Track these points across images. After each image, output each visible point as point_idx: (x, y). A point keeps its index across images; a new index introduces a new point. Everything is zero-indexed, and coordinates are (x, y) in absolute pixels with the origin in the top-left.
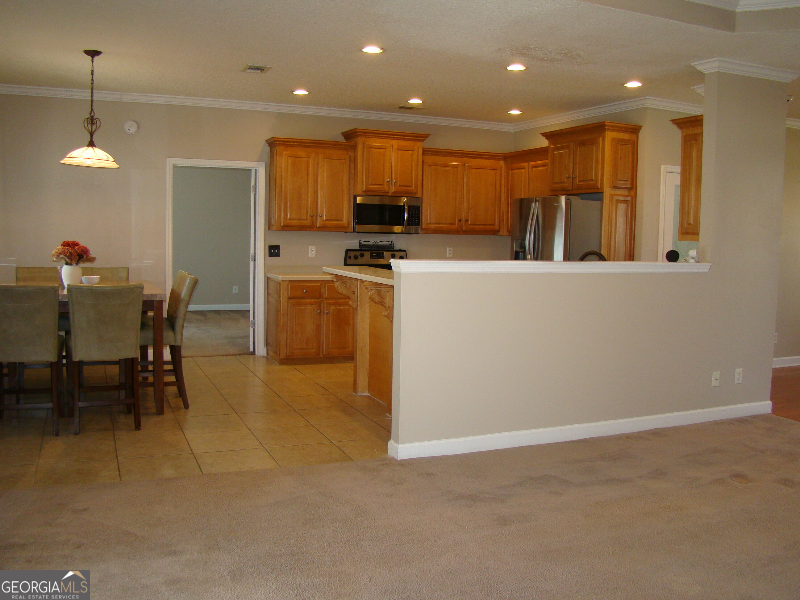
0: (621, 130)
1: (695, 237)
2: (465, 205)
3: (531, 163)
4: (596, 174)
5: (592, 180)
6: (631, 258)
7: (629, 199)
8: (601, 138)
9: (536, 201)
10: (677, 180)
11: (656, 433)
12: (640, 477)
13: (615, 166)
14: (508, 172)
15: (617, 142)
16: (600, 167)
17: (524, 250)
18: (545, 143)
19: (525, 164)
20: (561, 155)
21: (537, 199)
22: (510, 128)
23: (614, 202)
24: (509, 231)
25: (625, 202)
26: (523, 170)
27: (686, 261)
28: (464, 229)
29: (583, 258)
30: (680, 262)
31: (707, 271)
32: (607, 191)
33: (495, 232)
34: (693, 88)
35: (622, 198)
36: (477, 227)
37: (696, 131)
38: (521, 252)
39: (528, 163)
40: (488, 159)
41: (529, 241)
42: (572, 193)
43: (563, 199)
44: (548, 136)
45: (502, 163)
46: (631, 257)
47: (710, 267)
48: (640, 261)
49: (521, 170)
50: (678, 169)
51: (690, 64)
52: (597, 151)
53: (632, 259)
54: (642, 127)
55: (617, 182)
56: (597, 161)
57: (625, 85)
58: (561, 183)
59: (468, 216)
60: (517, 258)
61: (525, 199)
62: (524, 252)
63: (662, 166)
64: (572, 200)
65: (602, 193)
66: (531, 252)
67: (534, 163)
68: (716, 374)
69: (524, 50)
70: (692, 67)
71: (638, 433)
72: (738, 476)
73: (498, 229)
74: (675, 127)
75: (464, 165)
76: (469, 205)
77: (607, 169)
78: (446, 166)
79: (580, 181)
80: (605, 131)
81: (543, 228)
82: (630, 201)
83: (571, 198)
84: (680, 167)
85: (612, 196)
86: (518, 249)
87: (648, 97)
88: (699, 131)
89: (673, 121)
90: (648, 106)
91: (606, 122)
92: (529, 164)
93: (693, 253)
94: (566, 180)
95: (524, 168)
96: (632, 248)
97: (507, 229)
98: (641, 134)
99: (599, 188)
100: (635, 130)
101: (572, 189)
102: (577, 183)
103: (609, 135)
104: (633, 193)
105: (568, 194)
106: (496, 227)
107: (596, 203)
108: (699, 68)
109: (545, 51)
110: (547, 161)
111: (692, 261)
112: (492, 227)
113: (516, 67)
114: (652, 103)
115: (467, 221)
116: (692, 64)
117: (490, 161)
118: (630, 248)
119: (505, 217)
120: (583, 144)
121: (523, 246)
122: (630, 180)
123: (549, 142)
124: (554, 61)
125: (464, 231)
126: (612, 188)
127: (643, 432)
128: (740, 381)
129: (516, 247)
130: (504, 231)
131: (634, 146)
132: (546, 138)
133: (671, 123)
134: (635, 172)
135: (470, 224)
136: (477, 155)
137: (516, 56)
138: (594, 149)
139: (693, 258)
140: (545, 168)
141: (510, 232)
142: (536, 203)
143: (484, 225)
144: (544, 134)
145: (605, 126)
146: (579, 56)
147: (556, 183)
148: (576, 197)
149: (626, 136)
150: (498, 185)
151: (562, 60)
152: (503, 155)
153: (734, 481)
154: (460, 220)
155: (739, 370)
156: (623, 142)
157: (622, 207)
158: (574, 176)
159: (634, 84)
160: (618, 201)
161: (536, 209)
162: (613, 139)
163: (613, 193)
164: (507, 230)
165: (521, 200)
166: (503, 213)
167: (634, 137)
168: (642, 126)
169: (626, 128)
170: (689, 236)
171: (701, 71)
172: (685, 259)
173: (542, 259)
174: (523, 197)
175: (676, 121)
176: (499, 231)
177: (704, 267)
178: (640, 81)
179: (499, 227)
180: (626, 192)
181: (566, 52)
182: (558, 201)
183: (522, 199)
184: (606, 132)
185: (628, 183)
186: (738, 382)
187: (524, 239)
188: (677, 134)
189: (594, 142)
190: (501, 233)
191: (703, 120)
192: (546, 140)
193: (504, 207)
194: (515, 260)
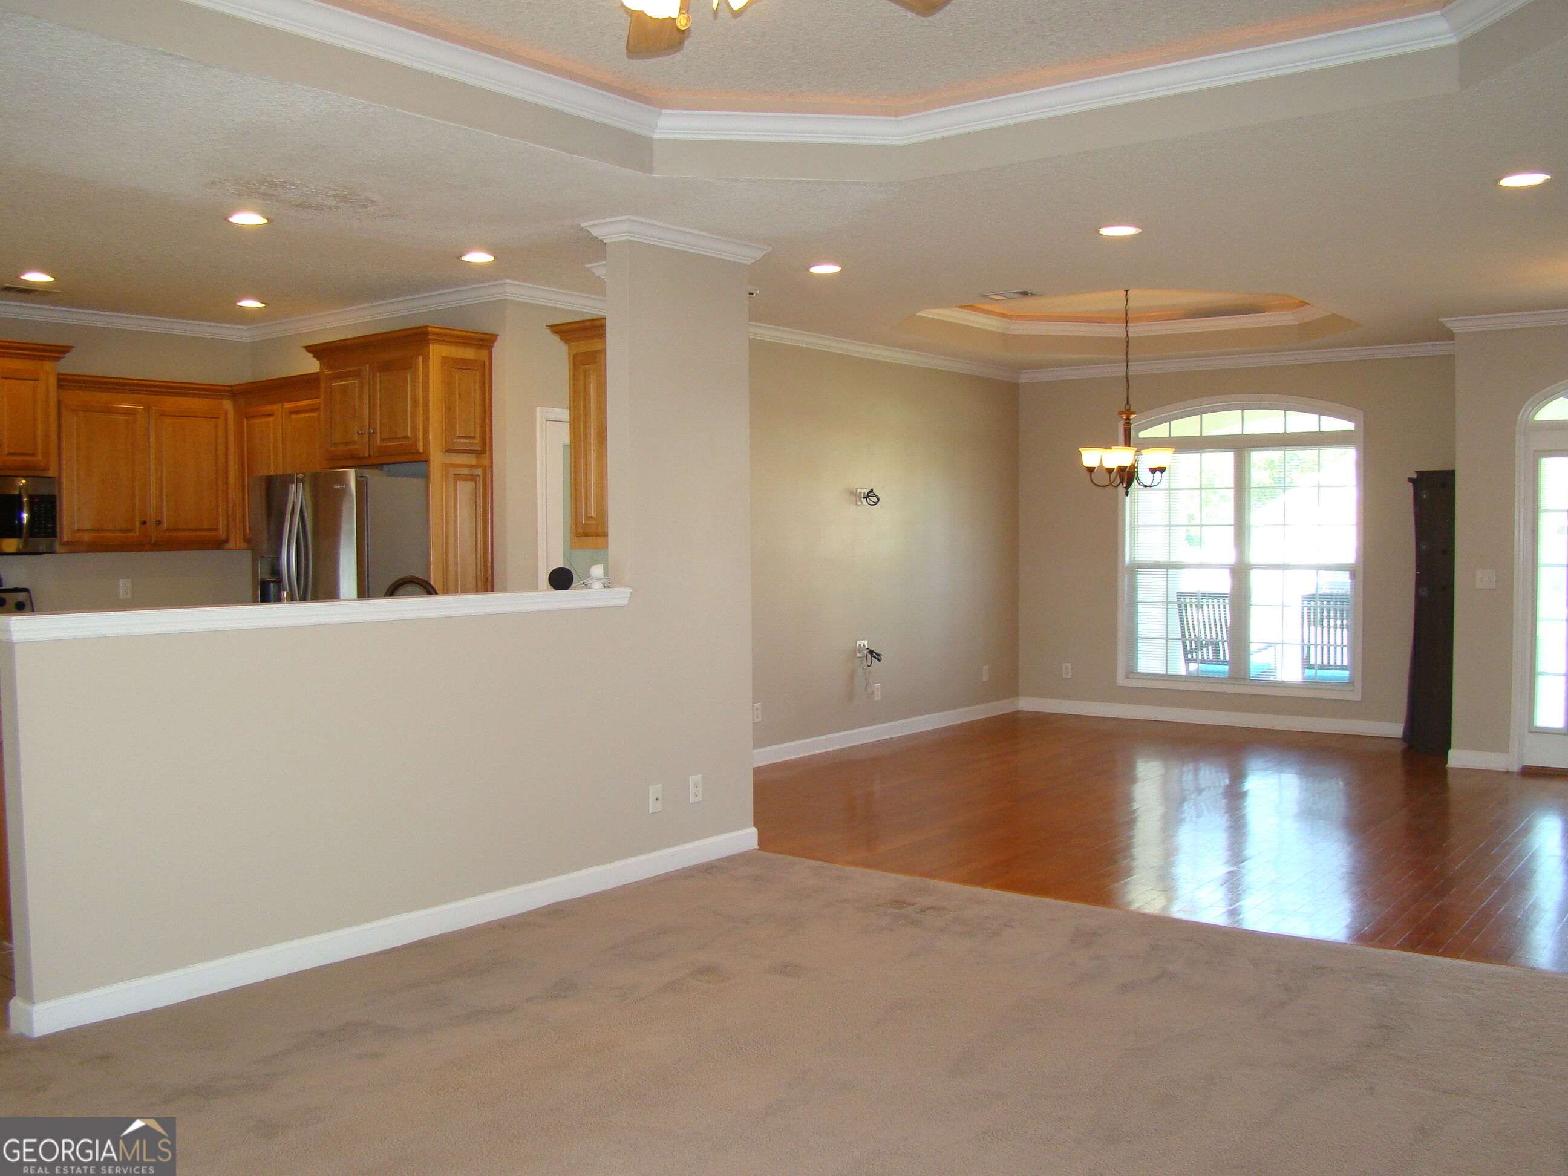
0: (460, 343)
1: (600, 540)
2: (153, 490)
3: (287, 405)
4: (414, 429)
5: (407, 438)
6: (489, 584)
7: (479, 472)
8: (421, 358)
9: (298, 481)
10: (563, 435)
11: (556, 912)
12: (530, 1000)
13: (449, 408)
14: (239, 424)
15: (454, 365)
16: (421, 411)
17: (279, 578)
18: (312, 365)
19: (276, 407)
20: (344, 390)
21: (300, 476)
22: (242, 334)
23: (451, 477)
24: (247, 541)
25: (472, 478)
26: (271, 419)
27: (586, 586)
28: (154, 540)
29: (392, 591)
30: (577, 588)
31: (625, 602)
32: (437, 458)
33: (219, 544)
34: (587, 266)
35: (465, 471)
36: (181, 534)
37: (593, 346)
38: (273, 582)
39: (280, 405)
40: (200, 396)
41: (288, 558)
42: (367, 462)
43: (352, 474)
44: (318, 351)
45: (228, 405)
46: (486, 583)
47: (631, 595)
48: (506, 591)
49: (264, 420)
50: (565, 414)
51: (579, 225)
52: (414, 381)
53: (489, 588)
54: (499, 337)
55: (455, 440)
56: (415, 401)
57: (463, 258)
58: (347, 443)
59: (162, 513)
60: (265, 599)
61: (276, 476)
62: (279, 582)
63: (538, 408)
64: (368, 476)
65: (427, 461)
66: (292, 584)
67: (293, 404)
68: (654, 790)
69: (263, 187)
70: (582, 229)
71: (523, 915)
72: (706, 970)
73: (224, 537)
74: (556, 338)
75: (148, 409)
76: (161, 491)
77: (436, 416)
78: (109, 410)
79: (382, 440)
80: (428, 343)
81: (315, 532)
82: (481, 476)
83: (367, 473)
84: (568, 411)
85: (446, 467)
86: (267, 577)
87: (507, 281)
88: (599, 347)
89: (551, 327)
90: (508, 298)
91: (429, 327)
92: (282, 405)
93: (597, 571)
94: (356, 438)
95: (272, 415)
96: (489, 565)
97: (244, 536)
98: (498, 350)
99: (420, 453)
100: (485, 342)
101: (369, 456)
102: (379, 443)
103: (437, 352)
104: (485, 461)
105: (360, 463)
106: (222, 533)
107: (419, 482)
108: (595, 232)
109: (305, 189)
110: (317, 401)
111: (597, 585)
112: (213, 533)
113: (248, 219)
114: (516, 291)
115: (159, 522)
116: (583, 225)
117: (206, 401)
118: (485, 565)
119: (238, 515)
120: (386, 367)
121: (276, 571)
122: (478, 435)
123: (321, 363)
124: (322, 210)
125: (153, 544)
126: (446, 452)
127: (529, 912)
128: (699, 798)
129: (263, 572)
130: (236, 541)
131: (484, 373)
132: (314, 357)
133: (549, 331)
134: (487, 421)
135: (166, 530)
136: (175, 388)
137: (246, 197)
138: (409, 378)
139: (598, 580)
140: (315, 414)
141: (250, 543)
142: (298, 484)
143: (196, 530)
144: (310, 349)
145: (427, 334)
146: (373, 202)
147: (336, 444)
148: (377, 471)
149: (469, 354)
150: (221, 448)
151: (338, 208)
152: (230, 388)
153: (700, 981)
154: (144, 523)
155: (695, 779)
156: (463, 364)
157: (465, 489)
158: (372, 431)
159: (479, 257)
160: (458, 477)
161: (297, 496)
162: (445, 360)
163: (448, 462)
164: (244, 538)
165: (270, 480)
166: (234, 505)
167: (483, 355)
168: (497, 335)
169: (470, 338)
170: (590, 540)
171: (600, 238)
172: (584, 583)
173: (316, 598)
174: (272, 474)
175: (557, 329)
176: (227, 541)
177: (619, 596)
178: (490, 251)
179: (228, 533)
180: (472, 460)
181: (346, 193)
182: (342, 479)
183: (271, 476)
184: (431, 345)
185: (476, 441)
186: (697, 799)
187: (278, 558)
188: (560, 352)
189: (407, 365)
190: (231, 545)
191: (605, 326)
192: (315, 359)
193: (233, 493)
194: (261, 602)
